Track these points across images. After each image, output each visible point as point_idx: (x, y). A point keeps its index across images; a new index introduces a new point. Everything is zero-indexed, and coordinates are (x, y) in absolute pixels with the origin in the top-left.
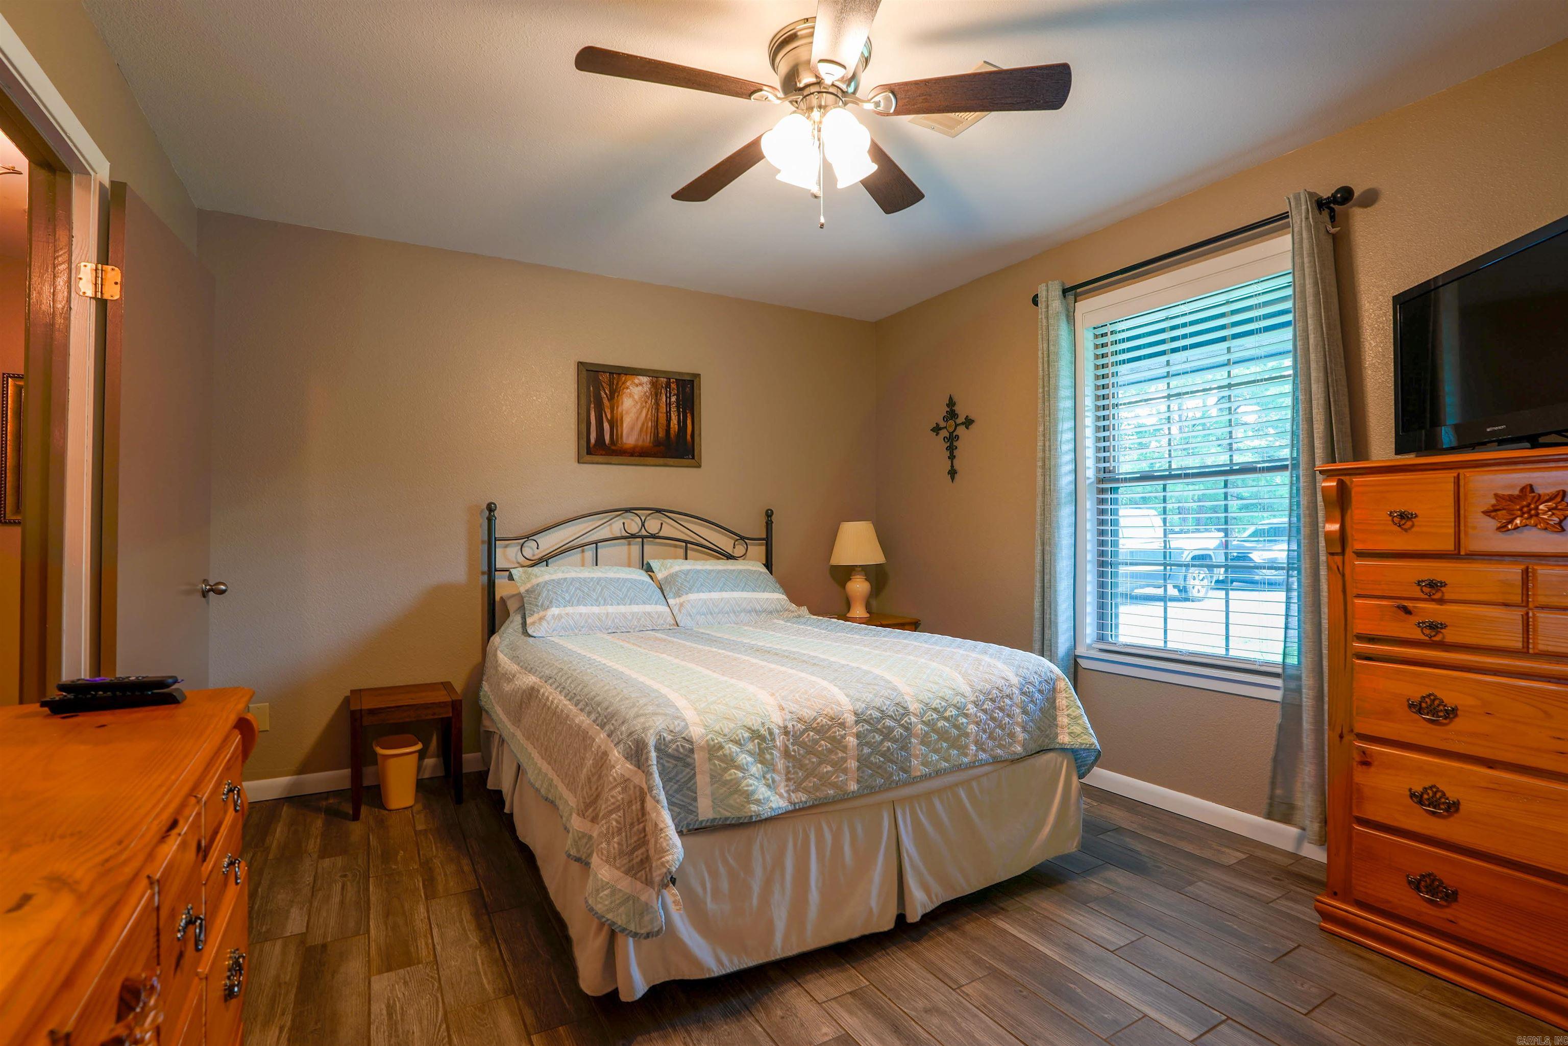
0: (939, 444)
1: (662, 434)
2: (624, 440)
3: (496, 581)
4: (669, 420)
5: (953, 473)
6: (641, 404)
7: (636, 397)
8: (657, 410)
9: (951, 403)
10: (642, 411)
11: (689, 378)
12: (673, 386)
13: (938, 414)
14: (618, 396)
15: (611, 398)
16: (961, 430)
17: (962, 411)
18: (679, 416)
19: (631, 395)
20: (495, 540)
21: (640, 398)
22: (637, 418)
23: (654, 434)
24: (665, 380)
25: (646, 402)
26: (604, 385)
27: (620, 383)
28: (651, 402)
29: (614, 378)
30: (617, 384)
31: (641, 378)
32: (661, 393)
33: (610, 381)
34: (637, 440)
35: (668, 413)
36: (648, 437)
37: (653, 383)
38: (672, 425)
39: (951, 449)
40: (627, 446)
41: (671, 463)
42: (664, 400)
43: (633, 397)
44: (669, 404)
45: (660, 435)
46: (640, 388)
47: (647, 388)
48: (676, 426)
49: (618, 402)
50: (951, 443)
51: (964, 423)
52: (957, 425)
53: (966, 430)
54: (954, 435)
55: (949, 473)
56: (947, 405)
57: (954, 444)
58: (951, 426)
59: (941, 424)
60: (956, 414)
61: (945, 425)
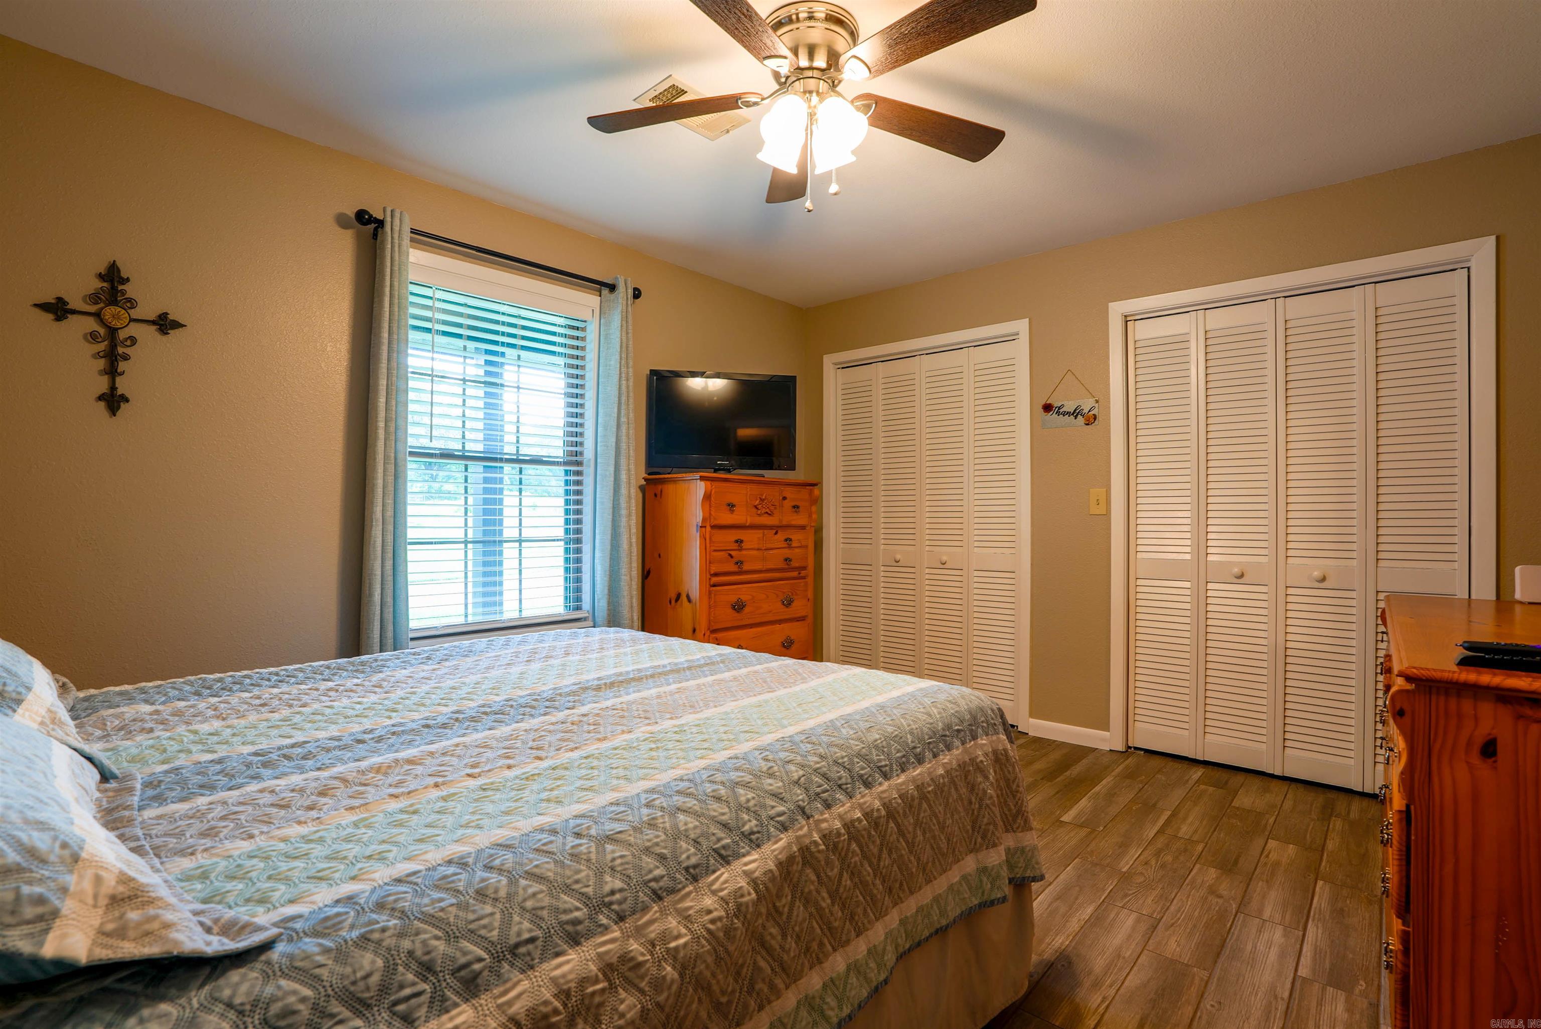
0: (72, 336)
5: (113, 400)
9: (113, 276)
13: (75, 285)
16: (146, 334)
17: (148, 303)
39: (112, 358)
50: (113, 346)
51: (153, 323)
52: (132, 320)
53: (158, 336)
54: (122, 335)
55: (101, 398)
56: (101, 277)
57: (121, 350)
58: (115, 317)
59: (75, 303)
60: (129, 300)
61: (93, 309)
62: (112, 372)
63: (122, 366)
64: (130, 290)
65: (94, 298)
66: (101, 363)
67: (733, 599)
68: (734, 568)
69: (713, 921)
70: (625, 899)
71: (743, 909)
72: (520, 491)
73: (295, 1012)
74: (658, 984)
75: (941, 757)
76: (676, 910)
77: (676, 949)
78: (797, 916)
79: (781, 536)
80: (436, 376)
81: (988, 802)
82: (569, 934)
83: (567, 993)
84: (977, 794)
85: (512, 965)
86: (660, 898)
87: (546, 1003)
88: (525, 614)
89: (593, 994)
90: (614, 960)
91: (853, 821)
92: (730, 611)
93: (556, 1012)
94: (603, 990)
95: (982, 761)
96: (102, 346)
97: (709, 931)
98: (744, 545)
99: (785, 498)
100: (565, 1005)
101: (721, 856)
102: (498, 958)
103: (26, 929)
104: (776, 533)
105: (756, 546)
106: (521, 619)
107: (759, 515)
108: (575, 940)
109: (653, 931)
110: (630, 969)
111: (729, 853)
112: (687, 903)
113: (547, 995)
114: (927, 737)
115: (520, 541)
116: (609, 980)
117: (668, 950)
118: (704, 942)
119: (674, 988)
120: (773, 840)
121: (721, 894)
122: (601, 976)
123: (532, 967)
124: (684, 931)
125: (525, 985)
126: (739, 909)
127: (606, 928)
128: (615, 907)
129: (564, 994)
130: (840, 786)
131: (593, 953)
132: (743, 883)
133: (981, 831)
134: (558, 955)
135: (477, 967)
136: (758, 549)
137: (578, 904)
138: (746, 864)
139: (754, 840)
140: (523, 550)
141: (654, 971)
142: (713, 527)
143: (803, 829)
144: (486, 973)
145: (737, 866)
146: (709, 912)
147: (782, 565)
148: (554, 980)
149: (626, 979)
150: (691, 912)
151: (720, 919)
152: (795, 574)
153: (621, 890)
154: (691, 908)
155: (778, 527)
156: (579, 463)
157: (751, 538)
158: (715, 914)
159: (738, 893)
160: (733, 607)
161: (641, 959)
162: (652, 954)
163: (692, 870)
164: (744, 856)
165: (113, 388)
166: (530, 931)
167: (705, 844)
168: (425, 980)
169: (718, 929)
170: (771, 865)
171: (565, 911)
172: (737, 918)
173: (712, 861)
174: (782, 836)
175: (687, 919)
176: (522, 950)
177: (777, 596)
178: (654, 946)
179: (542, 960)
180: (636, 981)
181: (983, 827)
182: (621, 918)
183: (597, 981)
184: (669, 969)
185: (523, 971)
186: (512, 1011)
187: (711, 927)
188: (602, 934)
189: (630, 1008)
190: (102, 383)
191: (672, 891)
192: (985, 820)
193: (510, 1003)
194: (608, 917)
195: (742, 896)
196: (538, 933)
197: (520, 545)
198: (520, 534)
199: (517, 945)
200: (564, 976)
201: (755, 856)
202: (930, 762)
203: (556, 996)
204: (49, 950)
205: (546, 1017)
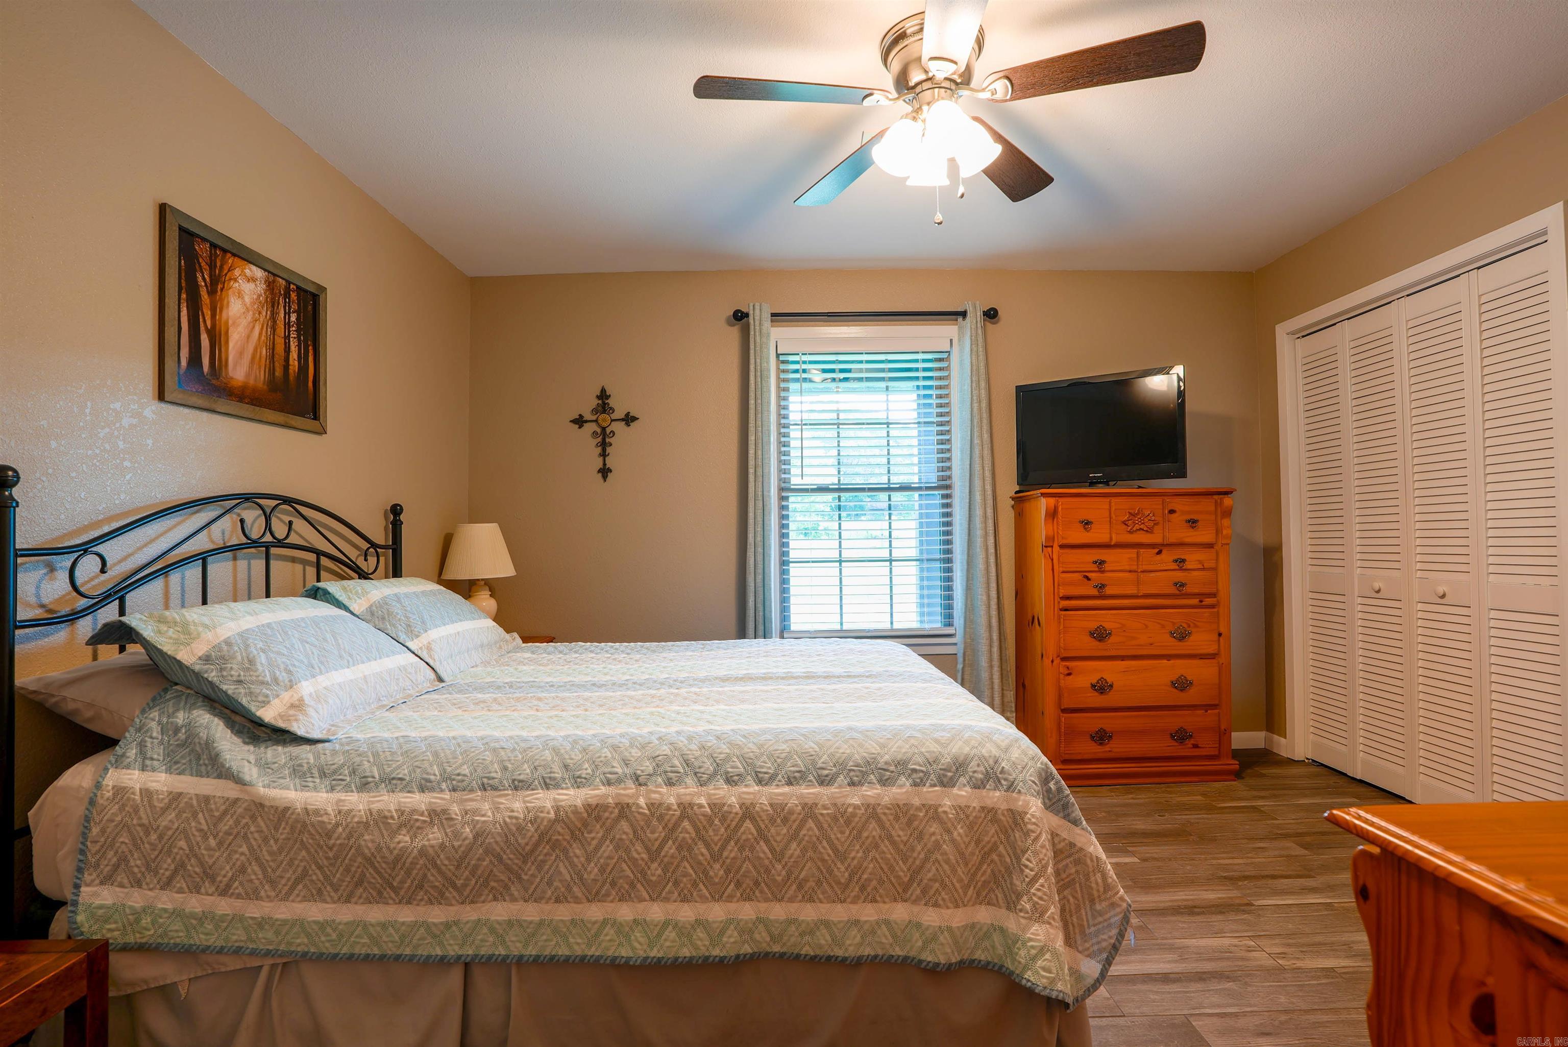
0: (586, 436)
1: (279, 373)
2: (231, 373)
3: (18, 648)
4: (287, 350)
5: (605, 472)
6: (254, 314)
7: (247, 299)
8: (274, 329)
9: (603, 396)
10: (254, 327)
11: (311, 289)
12: (293, 296)
13: (587, 405)
14: (222, 290)
15: (212, 292)
16: (618, 427)
17: (620, 408)
18: (299, 346)
19: (240, 295)
20: (16, 556)
21: (253, 303)
22: (248, 337)
23: (270, 370)
24: (284, 282)
25: (260, 313)
26: (203, 264)
27: (226, 268)
28: (265, 313)
29: (216, 256)
30: (221, 267)
31: (254, 268)
32: (279, 303)
33: (211, 257)
34: (248, 375)
35: (287, 338)
36: (262, 372)
37: (269, 283)
38: (291, 362)
39: (604, 446)
40: (234, 384)
41: (293, 423)
42: (282, 316)
43: (243, 298)
44: (288, 325)
45: (277, 374)
46: (251, 286)
47: (261, 288)
48: (296, 363)
49: (221, 300)
50: (604, 439)
51: (622, 420)
52: (612, 420)
53: (625, 427)
54: (608, 431)
55: (599, 471)
56: (598, 397)
57: (607, 440)
58: (604, 420)
59: (588, 416)
60: (611, 408)
61: (594, 418)
62: (604, 455)
63: (609, 450)
64: (611, 402)
65: (595, 411)
66: (599, 450)
67: (1093, 625)
68: (1095, 592)
69: (510, 817)
70: (463, 781)
71: (539, 820)
72: (890, 515)
73: (302, 766)
74: (457, 835)
75: (864, 788)
76: (493, 801)
77: (478, 821)
78: (604, 851)
79: (1168, 557)
80: (805, 424)
81: (939, 857)
82: (421, 785)
83: (403, 813)
84: (925, 845)
85: (386, 786)
86: (485, 790)
87: (389, 811)
88: (896, 626)
89: (417, 820)
90: (439, 809)
91: (691, 805)
92: (1087, 639)
93: (392, 817)
94: (425, 821)
95: (945, 812)
96: (600, 439)
97: (505, 822)
98: (1107, 567)
99: (1172, 512)
100: (399, 818)
101: (545, 782)
102: (382, 780)
103: (258, 704)
104: (1159, 553)
105: (1127, 568)
106: (892, 630)
107: (1130, 532)
108: (422, 789)
109: (470, 806)
110: (446, 819)
111: (552, 783)
112: (502, 800)
113: (392, 808)
114: (851, 763)
115: (891, 561)
116: (431, 819)
117: (473, 820)
118: (498, 826)
119: (467, 842)
120: (592, 787)
121: (528, 805)
122: (426, 813)
123: (393, 792)
124: (490, 814)
125: (386, 798)
126: (535, 819)
127: (442, 791)
128: (454, 782)
129: (401, 812)
130: (696, 774)
131: (428, 800)
132: (548, 805)
133: (923, 884)
134: (409, 792)
135: (370, 779)
136: (1130, 571)
137: (437, 773)
138: (559, 794)
139: (578, 782)
140: (893, 569)
141: (459, 826)
142: (1062, 547)
143: (629, 790)
144: (372, 784)
145: (553, 794)
146: (513, 811)
147: (1173, 590)
148: (399, 802)
149: (442, 823)
150: (502, 806)
151: (517, 818)
152: (1195, 601)
153: (465, 775)
154: (503, 803)
155: (1163, 545)
156: (948, 487)
157: (1118, 560)
158: (515, 814)
159: (541, 809)
160: (1092, 634)
161: (454, 816)
162: (463, 818)
163: (516, 782)
164: (562, 789)
165: (605, 464)
166: (405, 775)
167: (541, 770)
168: (350, 776)
169: (512, 823)
170: (579, 803)
171: (428, 774)
172: (532, 824)
173: (536, 782)
174: (602, 787)
175: (496, 809)
176: (394, 782)
177: (1163, 626)
178: (466, 814)
179: (401, 791)
180: (446, 827)
181: (925, 881)
182: (454, 790)
183: (422, 814)
184: (468, 830)
185: (388, 792)
186: (372, 806)
187: (508, 820)
188: (438, 792)
189: (435, 839)
190: (599, 463)
191: (495, 788)
192: (930, 875)
193: (373, 802)
194: (448, 787)
195: (542, 812)
196: (408, 778)
197: (891, 564)
198: (891, 554)
199: (393, 779)
200: (405, 803)
201: (571, 792)
202: (840, 787)
203: (396, 810)
204: (258, 714)
205: (386, 817)
